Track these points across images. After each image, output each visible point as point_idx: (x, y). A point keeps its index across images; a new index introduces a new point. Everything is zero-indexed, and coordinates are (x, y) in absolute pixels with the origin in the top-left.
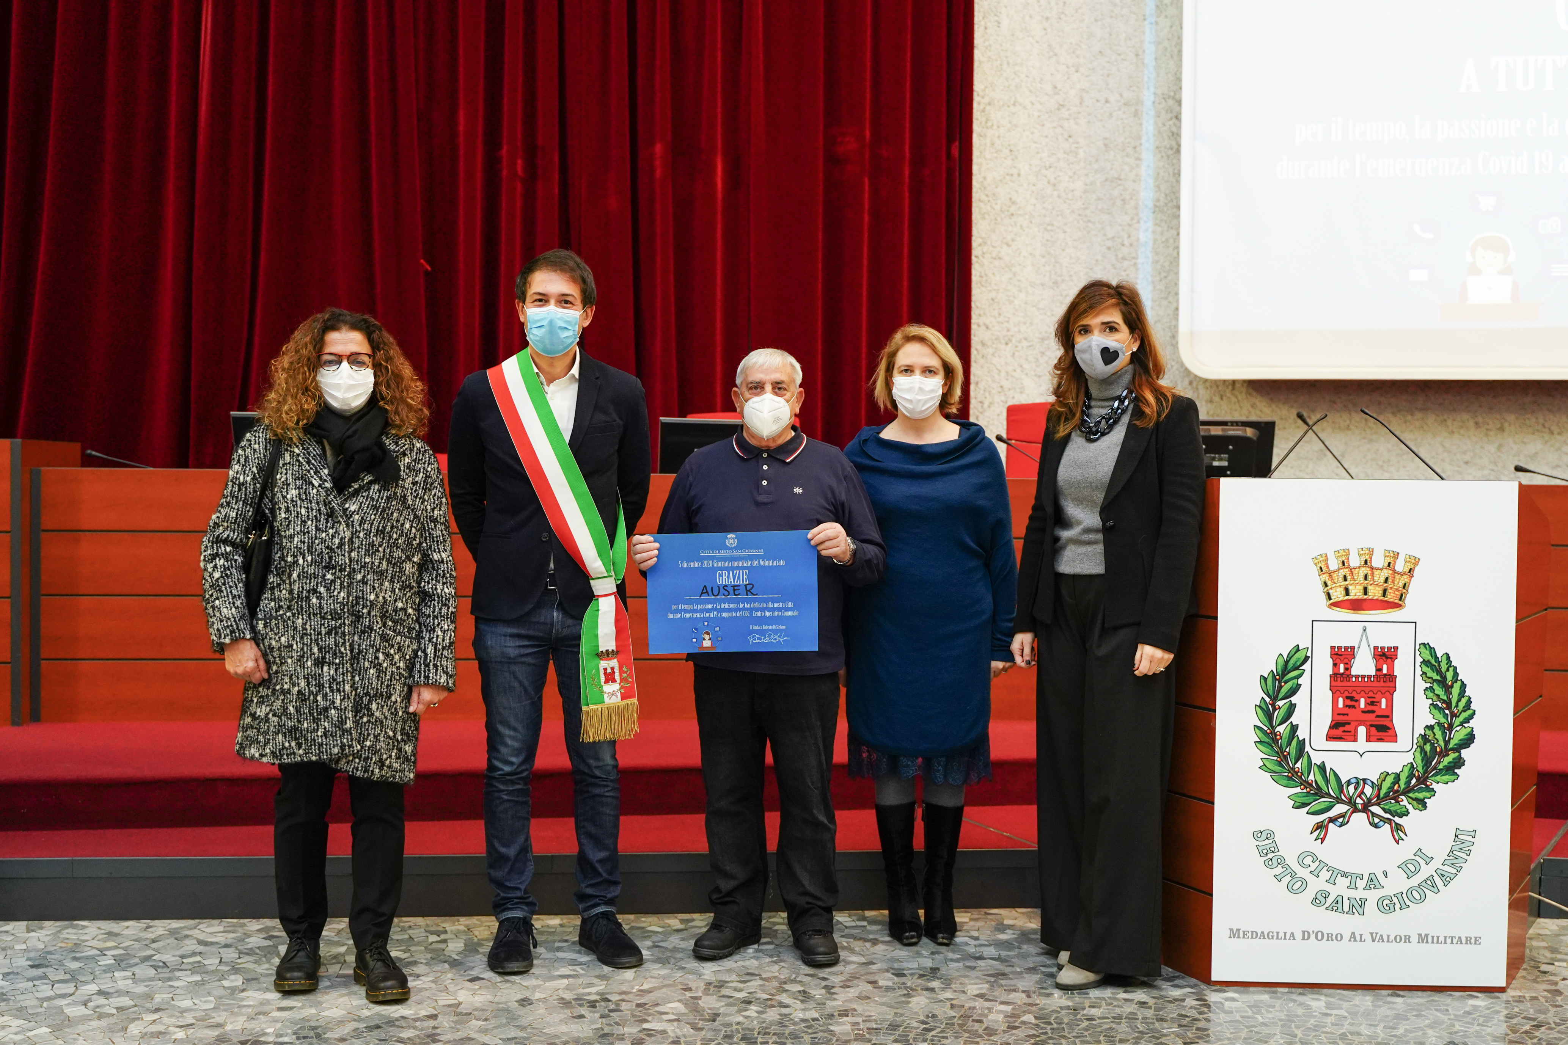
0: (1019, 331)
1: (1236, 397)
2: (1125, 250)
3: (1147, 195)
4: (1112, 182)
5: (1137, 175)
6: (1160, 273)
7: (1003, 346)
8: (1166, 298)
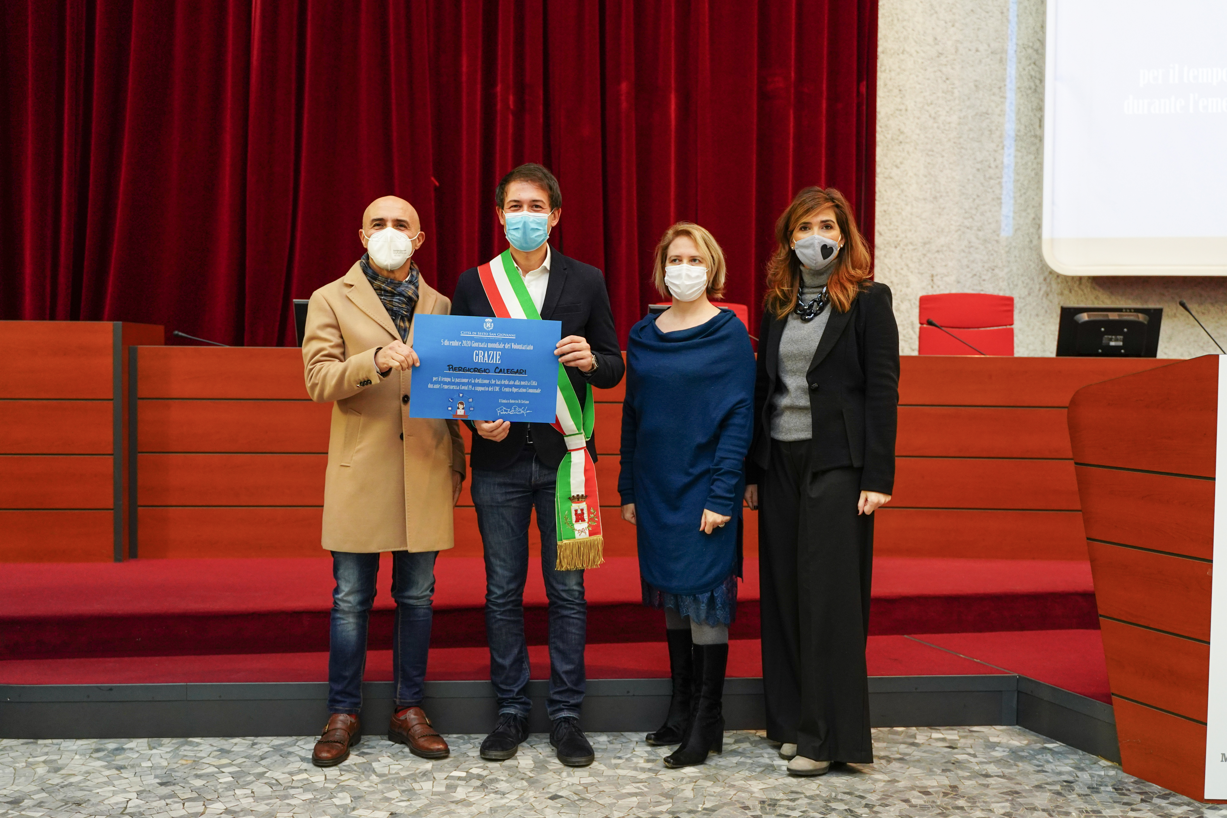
0: (906, 237)
1: (1083, 291)
2: (991, 171)
3: (1010, 126)
4: (981, 116)
5: (1001, 111)
6: (1020, 190)
7: (893, 249)
8: (1025, 210)
